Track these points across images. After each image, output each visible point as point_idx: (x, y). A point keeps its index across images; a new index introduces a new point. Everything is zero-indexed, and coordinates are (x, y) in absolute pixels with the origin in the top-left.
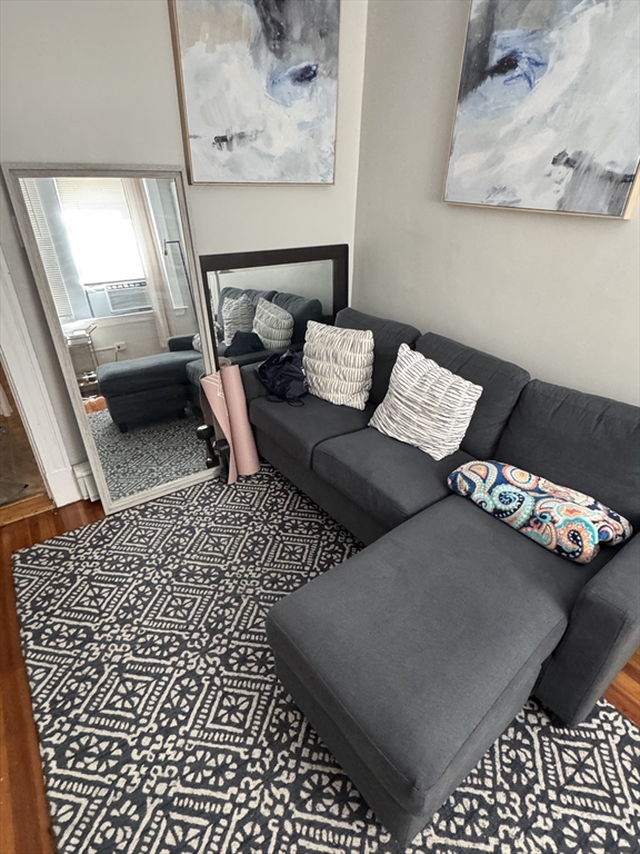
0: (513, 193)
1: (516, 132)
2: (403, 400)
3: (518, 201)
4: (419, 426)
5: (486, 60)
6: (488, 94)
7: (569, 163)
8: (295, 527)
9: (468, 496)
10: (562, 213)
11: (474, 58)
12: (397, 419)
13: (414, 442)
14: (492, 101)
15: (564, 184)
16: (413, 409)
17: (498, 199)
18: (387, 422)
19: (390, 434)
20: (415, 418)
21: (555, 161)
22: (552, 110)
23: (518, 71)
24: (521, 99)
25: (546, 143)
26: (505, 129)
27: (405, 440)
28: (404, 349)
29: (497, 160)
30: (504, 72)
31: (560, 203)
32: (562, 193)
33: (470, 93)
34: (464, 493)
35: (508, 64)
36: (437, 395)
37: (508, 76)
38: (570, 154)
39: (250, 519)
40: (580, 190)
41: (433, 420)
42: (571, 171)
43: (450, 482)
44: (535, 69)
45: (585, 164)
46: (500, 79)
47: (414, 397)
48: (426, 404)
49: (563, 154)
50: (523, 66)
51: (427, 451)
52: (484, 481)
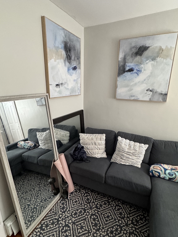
0: (137, 97)
1: (136, 84)
2: (126, 153)
3: (139, 98)
4: (132, 159)
5: (125, 69)
6: (126, 76)
7: (150, 91)
8: (101, 206)
9: (159, 176)
10: (150, 101)
11: (121, 68)
12: (125, 158)
13: (131, 164)
14: (128, 77)
15: (150, 95)
16: (130, 155)
17: (133, 98)
18: (120, 160)
19: (123, 163)
20: (130, 157)
21: (147, 90)
22: (145, 80)
23: (134, 72)
24: (136, 77)
25: (144, 87)
26: (132, 84)
27: (128, 164)
28: (120, 138)
29: (131, 90)
30: (130, 72)
31: (150, 99)
32: (150, 97)
33: (121, 75)
34: (157, 176)
35: (131, 70)
36: (137, 149)
37: (132, 72)
38: (151, 89)
39: (85, 210)
40: (155, 96)
41: (136, 156)
42: (152, 93)
43: (151, 174)
44: (139, 72)
45: (155, 91)
46: (129, 73)
47: (129, 151)
48: (134, 152)
49: (149, 89)
50: (135, 71)
51: (136, 166)
52: (161, 171)
